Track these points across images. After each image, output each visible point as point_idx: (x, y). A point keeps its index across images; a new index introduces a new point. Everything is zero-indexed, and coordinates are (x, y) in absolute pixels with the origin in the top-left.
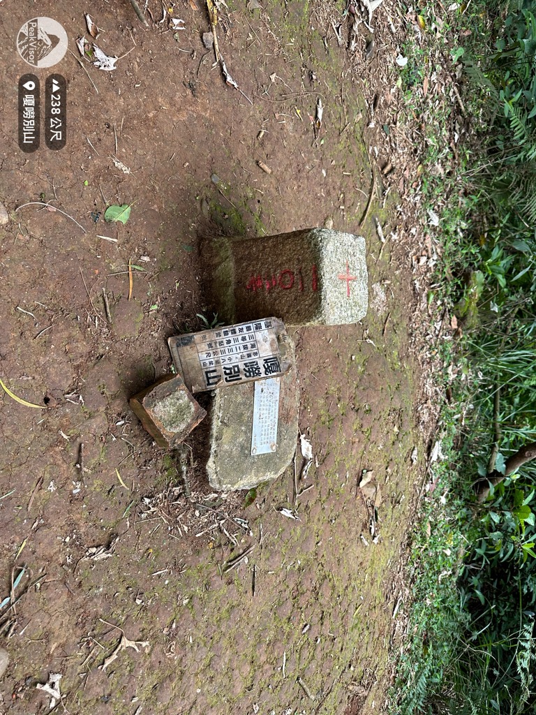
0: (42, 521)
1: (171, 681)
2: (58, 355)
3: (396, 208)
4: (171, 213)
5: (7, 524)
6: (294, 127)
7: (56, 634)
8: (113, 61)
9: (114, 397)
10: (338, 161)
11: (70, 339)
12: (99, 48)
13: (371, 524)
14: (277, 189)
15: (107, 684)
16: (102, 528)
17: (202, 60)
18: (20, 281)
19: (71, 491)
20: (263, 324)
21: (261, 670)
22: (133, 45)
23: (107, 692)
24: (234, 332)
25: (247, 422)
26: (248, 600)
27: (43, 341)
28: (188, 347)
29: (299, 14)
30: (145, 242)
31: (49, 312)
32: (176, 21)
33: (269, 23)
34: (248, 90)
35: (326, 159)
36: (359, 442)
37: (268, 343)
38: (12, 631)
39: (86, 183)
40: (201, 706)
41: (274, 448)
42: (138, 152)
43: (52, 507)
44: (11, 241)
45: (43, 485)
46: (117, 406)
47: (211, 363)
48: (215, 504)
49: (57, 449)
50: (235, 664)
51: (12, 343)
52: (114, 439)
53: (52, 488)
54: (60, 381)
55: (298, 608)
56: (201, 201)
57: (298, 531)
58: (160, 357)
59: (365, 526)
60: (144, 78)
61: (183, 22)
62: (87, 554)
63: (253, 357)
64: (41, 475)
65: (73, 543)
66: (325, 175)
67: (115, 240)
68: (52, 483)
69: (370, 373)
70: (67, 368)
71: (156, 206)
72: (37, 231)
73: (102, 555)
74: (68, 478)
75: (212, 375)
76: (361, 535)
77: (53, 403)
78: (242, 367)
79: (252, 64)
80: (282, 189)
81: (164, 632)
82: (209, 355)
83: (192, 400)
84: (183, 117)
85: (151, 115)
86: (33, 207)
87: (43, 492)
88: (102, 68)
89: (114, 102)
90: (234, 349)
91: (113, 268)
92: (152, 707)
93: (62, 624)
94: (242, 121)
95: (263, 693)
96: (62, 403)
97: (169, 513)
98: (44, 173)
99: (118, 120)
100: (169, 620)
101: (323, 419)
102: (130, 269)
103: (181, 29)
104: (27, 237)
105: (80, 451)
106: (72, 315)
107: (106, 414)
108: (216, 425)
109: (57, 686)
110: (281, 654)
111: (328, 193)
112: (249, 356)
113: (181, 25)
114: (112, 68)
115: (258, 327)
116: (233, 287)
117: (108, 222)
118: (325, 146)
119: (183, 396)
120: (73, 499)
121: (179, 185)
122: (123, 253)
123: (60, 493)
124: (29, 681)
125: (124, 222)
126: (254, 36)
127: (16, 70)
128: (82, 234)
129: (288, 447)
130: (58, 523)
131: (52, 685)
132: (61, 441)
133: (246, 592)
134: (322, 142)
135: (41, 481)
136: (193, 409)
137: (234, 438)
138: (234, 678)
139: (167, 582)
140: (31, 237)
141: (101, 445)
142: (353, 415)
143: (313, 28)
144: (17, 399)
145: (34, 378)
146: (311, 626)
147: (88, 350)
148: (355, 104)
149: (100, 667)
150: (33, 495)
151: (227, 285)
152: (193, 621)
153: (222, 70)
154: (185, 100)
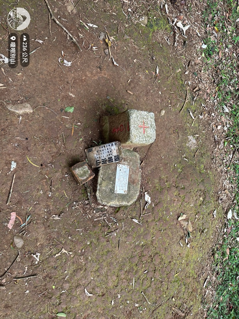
0: (37, 202)
1: (81, 270)
2: (46, 152)
3: (201, 105)
4: (90, 109)
5: (26, 200)
6: (145, 77)
7: (40, 240)
8: (70, 63)
9: (65, 167)
10: (167, 88)
11: (51, 147)
12: (66, 60)
13: (186, 238)
14: (136, 100)
15: (56, 263)
16: (58, 209)
17: (104, 58)
18: (35, 129)
19: (48, 195)
20: (114, 144)
21: (121, 281)
22: (78, 57)
23: (56, 266)
24: (105, 147)
25: (113, 181)
26: (116, 251)
27: (42, 147)
28: (91, 152)
29: (147, 37)
30: (79, 118)
31: (44, 139)
32: (94, 48)
33: (133, 42)
34: (124, 66)
35: (161, 88)
36: (178, 200)
37: (116, 150)
38: (25, 234)
39: (59, 100)
40: (93, 284)
41: (126, 192)
42: (78, 90)
43: (41, 198)
44: (33, 117)
45: (39, 191)
46: (66, 170)
47: (98, 158)
48: (102, 210)
49: (44, 180)
50: (109, 274)
51: (32, 147)
52: (64, 180)
53: (41, 192)
54: (46, 160)
55: (141, 261)
56: (102, 105)
57: (142, 230)
58: (82, 156)
59: (182, 238)
60: (81, 67)
61: (97, 47)
62: (52, 217)
63: (111, 155)
64: (38, 187)
65: (47, 212)
66: (160, 94)
67: (68, 118)
68: (41, 191)
69: (185, 172)
70: (50, 156)
71: (84, 107)
72: (42, 114)
73: (57, 218)
74: (47, 190)
75: (98, 162)
76: (179, 241)
77: (44, 166)
78: (107, 159)
79: (126, 57)
80: (139, 100)
81: (79, 252)
82: (97, 155)
83: (89, 169)
84: (96, 78)
85: (83, 78)
86: (41, 108)
87: (38, 193)
88: (66, 65)
89: (70, 75)
90: (105, 153)
91: (67, 126)
92: (73, 277)
93: (42, 237)
94: (121, 77)
95: (123, 291)
96: (47, 166)
97: (83, 209)
98: (45, 98)
99: (71, 81)
100: (81, 248)
101: (157, 188)
102: (73, 127)
103: (96, 50)
104: (39, 116)
105: (51, 182)
106: (52, 140)
107: (62, 172)
108: (99, 180)
109: (38, 257)
110: (132, 278)
111: (163, 100)
112: (109, 155)
113: (96, 49)
114: (70, 65)
115: (112, 145)
116: (109, 132)
117: (66, 112)
118: (161, 83)
119: (86, 168)
120: (48, 197)
121: (93, 100)
122: (71, 122)
123: (44, 195)
124: (30, 252)
125: (72, 112)
126: (127, 48)
127: (38, 69)
128: (56, 116)
129: (134, 194)
130: (43, 204)
131: (37, 256)
132: (46, 178)
133: (115, 247)
134: (159, 81)
135: (38, 189)
136: (89, 172)
137: (107, 186)
138: (109, 279)
139: (81, 234)
140: (40, 116)
141: (59, 182)
142: (174, 189)
143: (154, 41)
144: (32, 163)
145: (38, 158)
146: (148, 271)
147: (57, 151)
148: (177, 65)
149: (54, 256)
150: (35, 193)
151: (106, 132)
152: (91, 251)
153: (113, 61)
154: (97, 72)
